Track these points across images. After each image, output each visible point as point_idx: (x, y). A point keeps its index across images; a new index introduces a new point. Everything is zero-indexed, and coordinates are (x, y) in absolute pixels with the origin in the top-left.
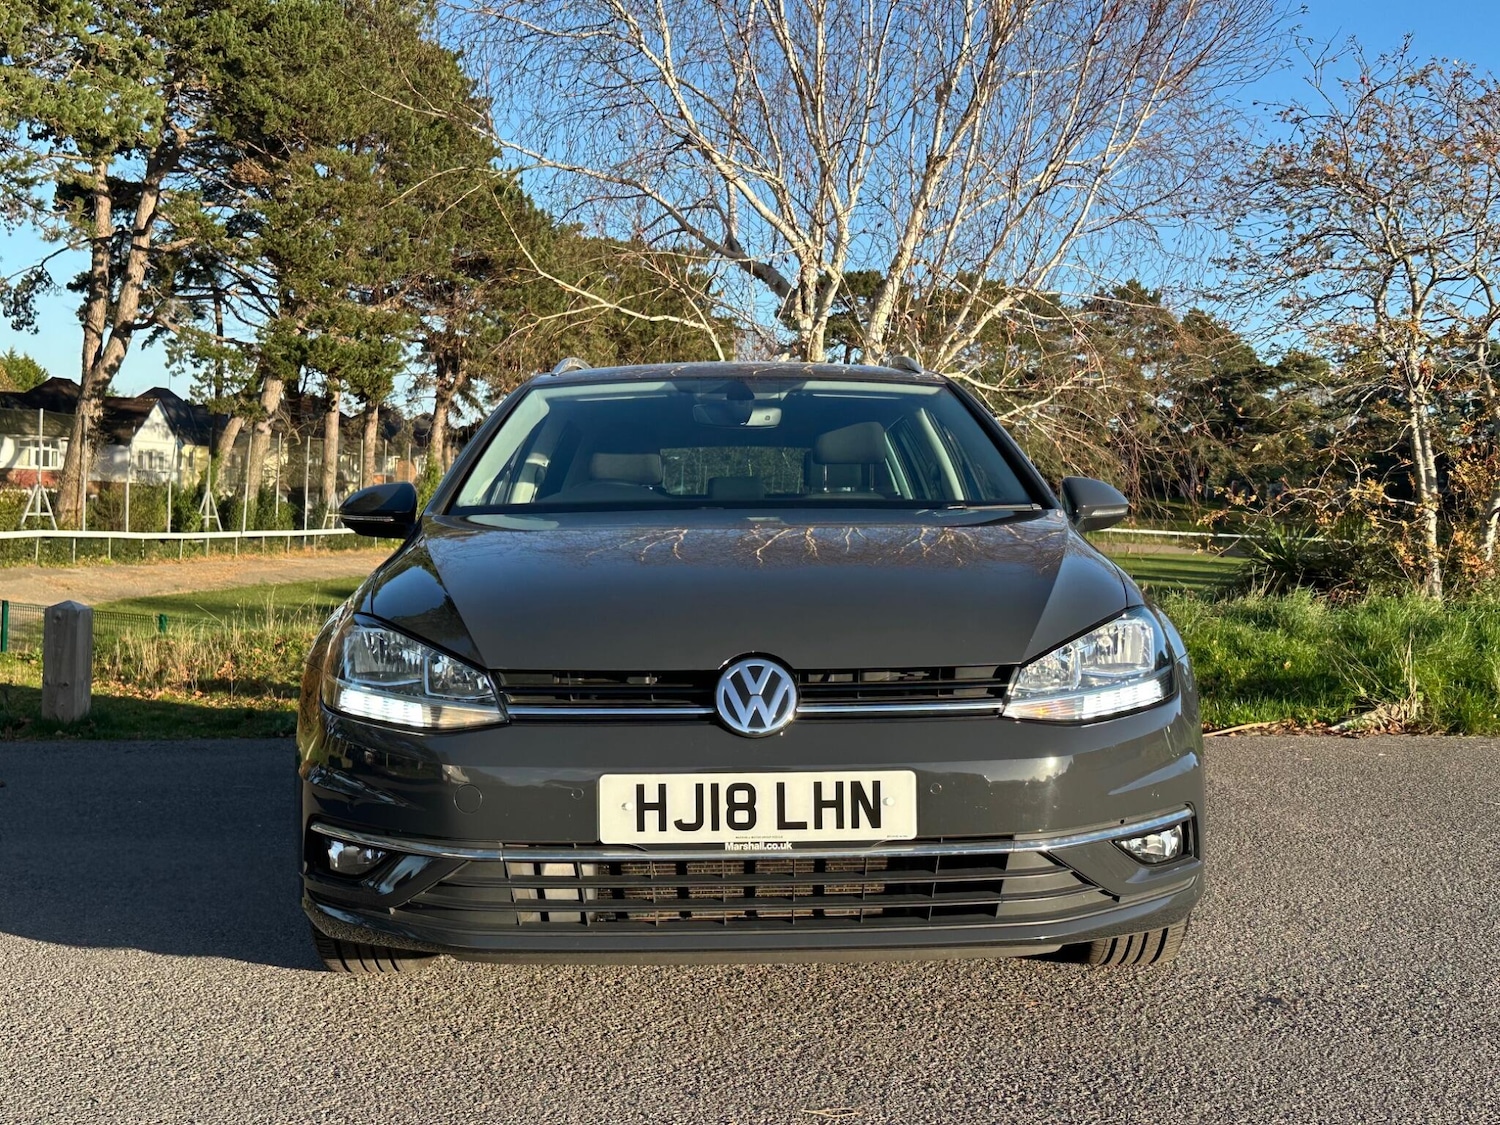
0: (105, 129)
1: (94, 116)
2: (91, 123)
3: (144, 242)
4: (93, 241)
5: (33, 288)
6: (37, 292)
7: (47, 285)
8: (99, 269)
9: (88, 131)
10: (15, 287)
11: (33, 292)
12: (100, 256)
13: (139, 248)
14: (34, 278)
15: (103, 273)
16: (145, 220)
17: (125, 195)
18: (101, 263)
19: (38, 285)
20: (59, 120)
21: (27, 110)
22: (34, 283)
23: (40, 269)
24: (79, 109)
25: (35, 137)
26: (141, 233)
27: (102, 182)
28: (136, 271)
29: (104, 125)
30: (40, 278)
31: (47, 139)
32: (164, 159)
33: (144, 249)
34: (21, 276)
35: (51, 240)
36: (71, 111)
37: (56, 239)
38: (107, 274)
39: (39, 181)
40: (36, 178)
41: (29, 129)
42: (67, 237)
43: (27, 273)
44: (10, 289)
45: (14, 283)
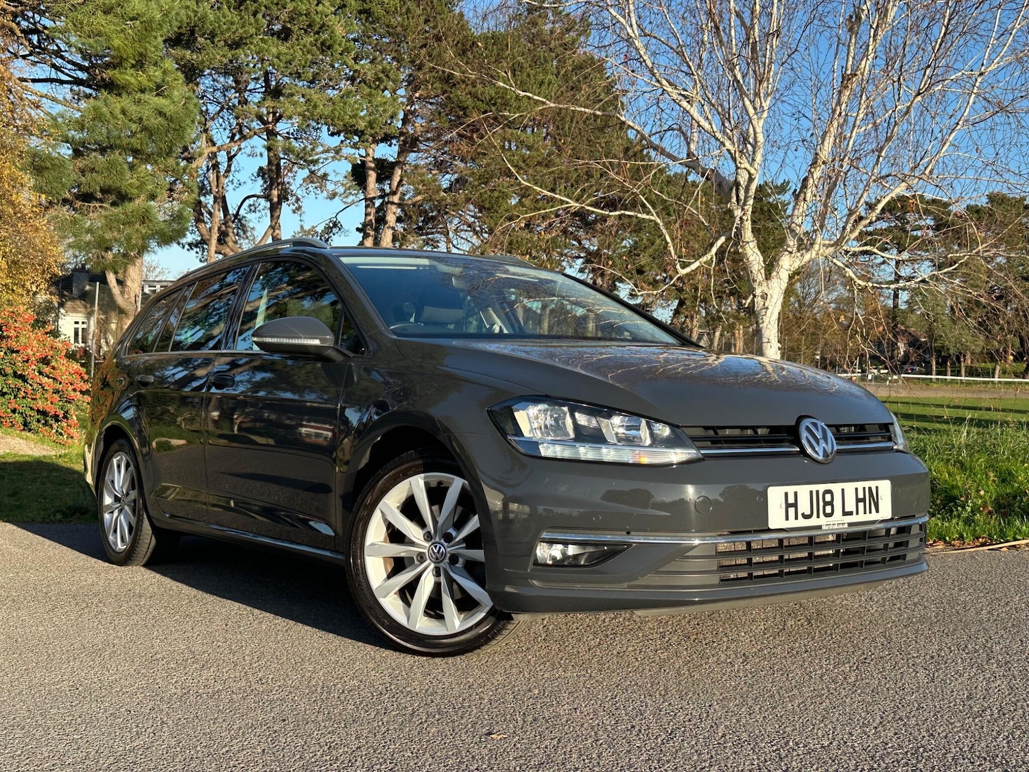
0: (362, 125)
1: (355, 116)
2: (353, 121)
3: (396, 199)
4: (366, 199)
5: (331, 231)
6: (334, 234)
7: (340, 229)
8: (369, 218)
9: (351, 127)
10: (320, 231)
11: (331, 234)
12: (369, 210)
13: (393, 203)
14: (331, 225)
15: (371, 220)
16: (396, 184)
17: (385, 169)
18: (370, 214)
19: (334, 229)
20: (332, 120)
21: (312, 114)
22: (331, 228)
23: (335, 220)
24: (345, 113)
25: (332, 134)
26: (394, 193)
27: (370, 162)
28: (391, 218)
29: (361, 122)
30: (335, 225)
31: (339, 136)
32: (410, 144)
33: (395, 204)
34: (324, 225)
35: (331, 199)
36: (340, 114)
37: (334, 198)
38: (373, 221)
39: (321, 161)
40: (318, 159)
41: (329, 130)
42: (340, 196)
43: (327, 222)
44: (317, 232)
45: (320, 229)
